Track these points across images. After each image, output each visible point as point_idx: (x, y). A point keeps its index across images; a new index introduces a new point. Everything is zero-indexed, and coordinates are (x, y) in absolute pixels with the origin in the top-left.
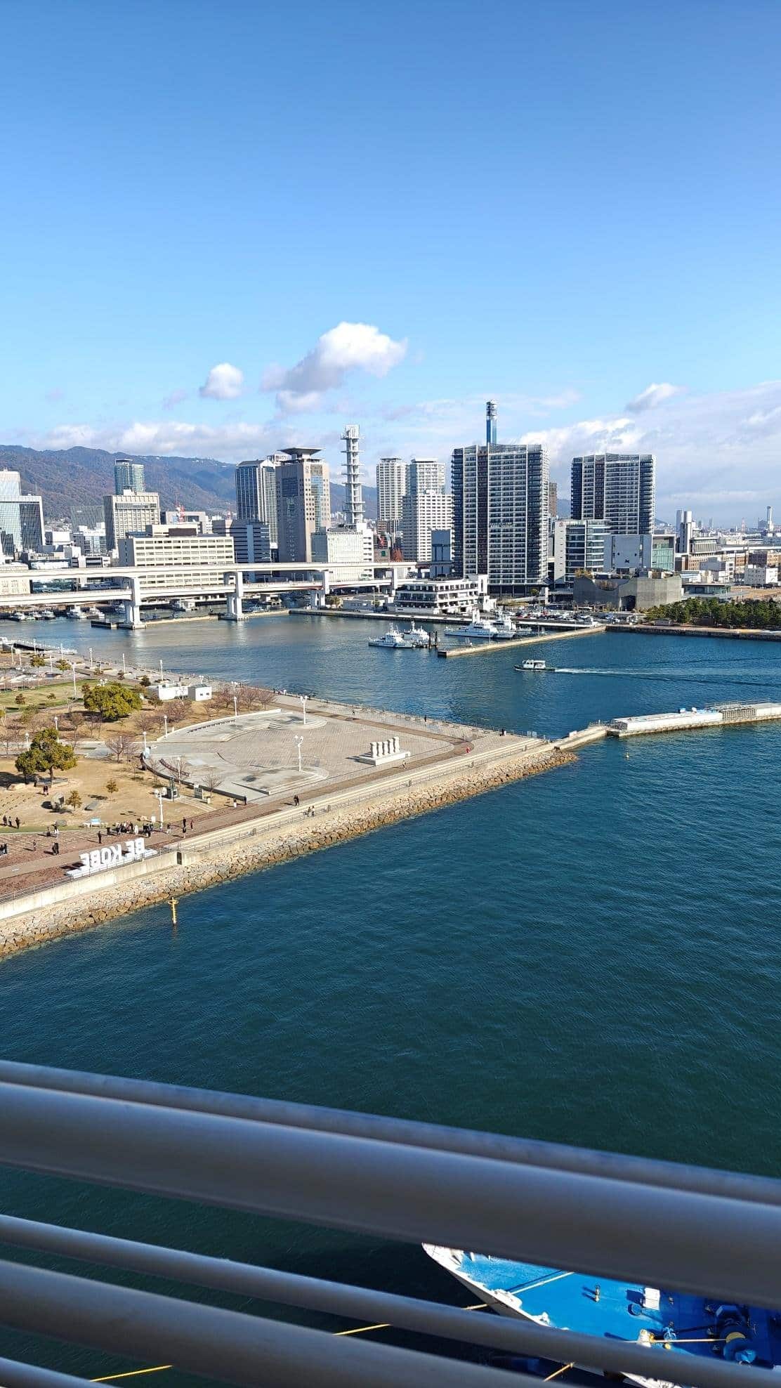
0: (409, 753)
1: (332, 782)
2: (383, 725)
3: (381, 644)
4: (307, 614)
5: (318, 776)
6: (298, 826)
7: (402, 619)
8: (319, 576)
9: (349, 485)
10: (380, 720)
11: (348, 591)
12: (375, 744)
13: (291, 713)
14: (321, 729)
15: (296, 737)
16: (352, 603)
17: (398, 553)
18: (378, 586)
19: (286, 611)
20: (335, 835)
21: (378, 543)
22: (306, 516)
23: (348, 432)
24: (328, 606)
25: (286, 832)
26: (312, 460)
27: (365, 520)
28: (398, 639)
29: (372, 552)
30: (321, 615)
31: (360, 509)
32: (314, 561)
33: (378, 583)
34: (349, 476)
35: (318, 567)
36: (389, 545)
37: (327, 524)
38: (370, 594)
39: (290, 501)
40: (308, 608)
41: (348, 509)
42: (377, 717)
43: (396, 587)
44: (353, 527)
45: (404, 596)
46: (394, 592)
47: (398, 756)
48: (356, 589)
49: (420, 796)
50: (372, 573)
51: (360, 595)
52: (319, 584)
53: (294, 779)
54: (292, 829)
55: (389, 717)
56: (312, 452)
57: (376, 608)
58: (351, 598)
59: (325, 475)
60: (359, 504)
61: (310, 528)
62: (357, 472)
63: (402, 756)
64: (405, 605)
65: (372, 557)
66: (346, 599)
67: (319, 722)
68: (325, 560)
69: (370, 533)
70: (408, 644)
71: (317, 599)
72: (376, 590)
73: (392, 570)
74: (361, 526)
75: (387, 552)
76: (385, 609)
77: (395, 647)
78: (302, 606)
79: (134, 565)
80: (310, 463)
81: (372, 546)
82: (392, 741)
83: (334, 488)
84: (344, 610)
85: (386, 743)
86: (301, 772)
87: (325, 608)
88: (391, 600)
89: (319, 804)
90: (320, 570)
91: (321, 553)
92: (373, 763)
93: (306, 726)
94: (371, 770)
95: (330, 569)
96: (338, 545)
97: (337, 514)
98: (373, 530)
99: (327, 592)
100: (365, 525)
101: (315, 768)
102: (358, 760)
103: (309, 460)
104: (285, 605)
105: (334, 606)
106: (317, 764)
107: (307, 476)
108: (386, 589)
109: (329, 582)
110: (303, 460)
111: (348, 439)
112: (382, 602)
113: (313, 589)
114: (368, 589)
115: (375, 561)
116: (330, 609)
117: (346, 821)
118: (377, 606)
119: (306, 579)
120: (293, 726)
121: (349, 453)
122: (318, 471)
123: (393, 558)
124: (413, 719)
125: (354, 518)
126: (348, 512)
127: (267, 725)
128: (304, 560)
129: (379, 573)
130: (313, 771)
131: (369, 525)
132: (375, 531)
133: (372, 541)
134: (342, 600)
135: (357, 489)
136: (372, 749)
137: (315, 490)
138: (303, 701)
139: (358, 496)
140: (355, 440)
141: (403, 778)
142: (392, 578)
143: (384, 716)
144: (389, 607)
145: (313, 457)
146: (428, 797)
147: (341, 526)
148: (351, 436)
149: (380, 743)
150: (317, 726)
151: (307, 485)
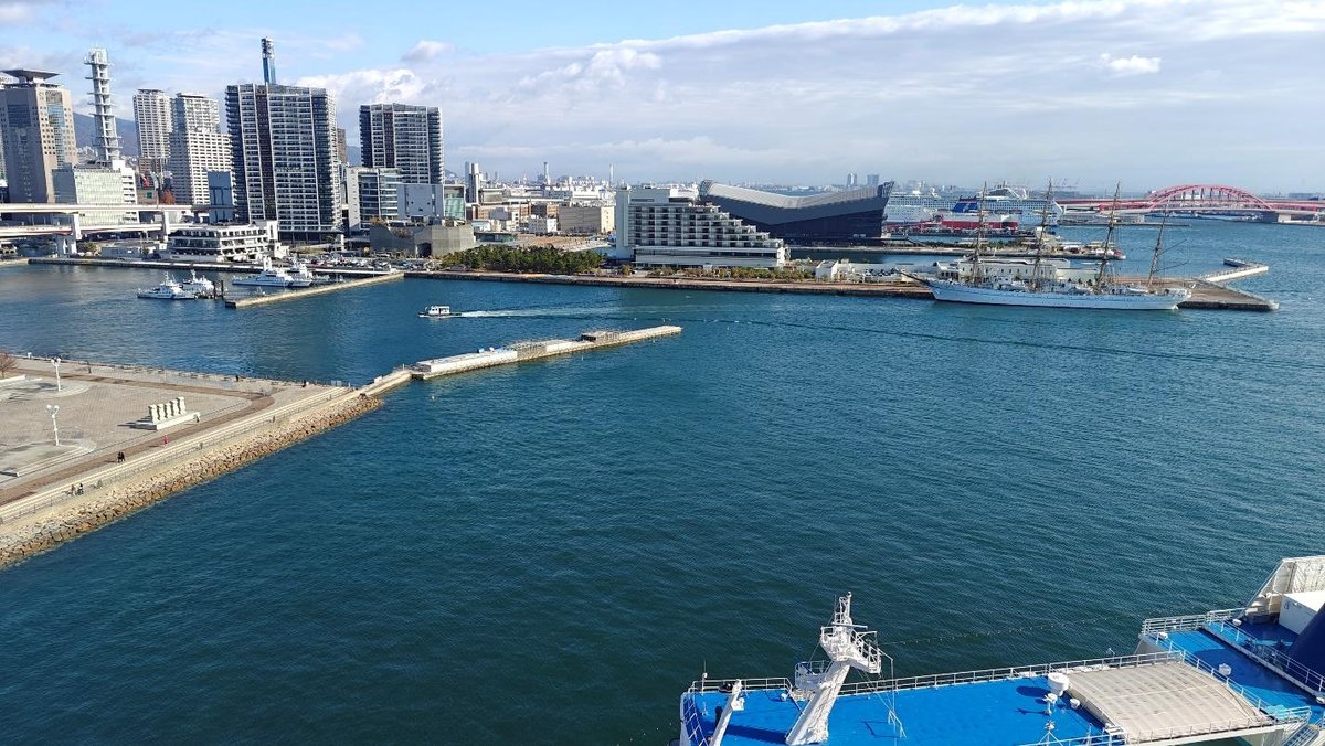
0: (198, 414)
1: (102, 453)
2: (165, 385)
3: (156, 295)
4: (53, 263)
5: (83, 449)
6: (60, 508)
7: (179, 268)
8: (66, 219)
9: (98, 116)
10: (159, 381)
11: (107, 236)
12: (154, 407)
13: (39, 379)
14: (82, 395)
15: (49, 407)
16: (113, 250)
17: (168, 194)
18: (145, 231)
19: (25, 261)
20: (110, 513)
21: (143, 184)
22: (44, 150)
23: (93, 57)
24: (82, 254)
25: (44, 517)
26: (47, 86)
27: (123, 157)
28: (177, 290)
29: (135, 192)
30: (73, 264)
31: (115, 144)
32: (58, 201)
33: (145, 228)
34: (98, 106)
35: (65, 209)
36: (156, 186)
37: (73, 159)
38: (136, 241)
39: (21, 132)
40: (54, 256)
41: (99, 142)
42: (155, 377)
43: (168, 232)
44: (108, 165)
45: (179, 242)
46: (166, 238)
47: (185, 417)
48: (117, 234)
49: (215, 458)
50: (137, 216)
51: (122, 242)
52: (67, 228)
53: (49, 455)
54: (51, 513)
55: (170, 376)
56: (46, 76)
57: (145, 256)
58: (111, 245)
59: (67, 102)
60: (114, 139)
61: (50, 163)
62: (108, 102)
63: (190, 417)
64: (181, 252)
65: (135, 198)
66: (104, 245)
67: (79, 388)
68: (74, 201)
69: (130, 172)
70: (189, 295)
71: (65, 246)
72: (144, 235)
73: (162, 213)
74: (118, 164)
75: (155, 194)
76: (156, 256)
77: (173, 298)
78: (49, 253)
80: (45, 89)
81: (134, 186)
82: (175, 402)
83: (78, 118)
84: (102, 258)
85: (168, 405)
86: (59, 446)
87: (78, 256)
88: (163, 247)
89: (88, 479)
90: (68, 212)
91: (67, 191)
92: (154, 428)
93: (61, 393)
94: (152, 436)
95: (81, 212)
96: (86, 182)
97: (86, 149)
98: (134, 169)
99: (79, 237)
100: (123, 162)
101: (79, 440)
102: (133, 426)
103: (42, 85)
104: (22, 254)
105: (89, 253)
106: (80, 436)
107: (42, 103)
108: (159, 234)
109: (79, 227)
110: (35, 85)
111: (94, 65)
112: (151, 250)
113: (60, 234)
114: (133, 235)
115: (140, 203)
116: (84, 257)
117: (124, 496)
118: (146, 252)
119: (49, 223)
120: (42, 395)
121: (96, 81)
122: (58, 98)
123: (163, 201)
124: (200, 376)
125: (108, 154)
126: (101, 148)
127: (6, 395)
128: (44, 200)
129: (145, 217)
130: (74, 443)
131: (128, 163)
132: (138, 171)
133: (133, 180)
134: (99, 247)
135: (110, 121)
136: (151, 413)
137: (53, 120)
138: (56, 365)
139: (111, 130)
140: (102, 67)
141: (195, 441)
142: (163, 222)
143: (164, 376)
144: (161, 255)
145: (48, 81)
146: (225, 458)
147: (93, 162)
148: (97, 61)
149: (161, 406)
150: (78, 392)
151: (43, 114)
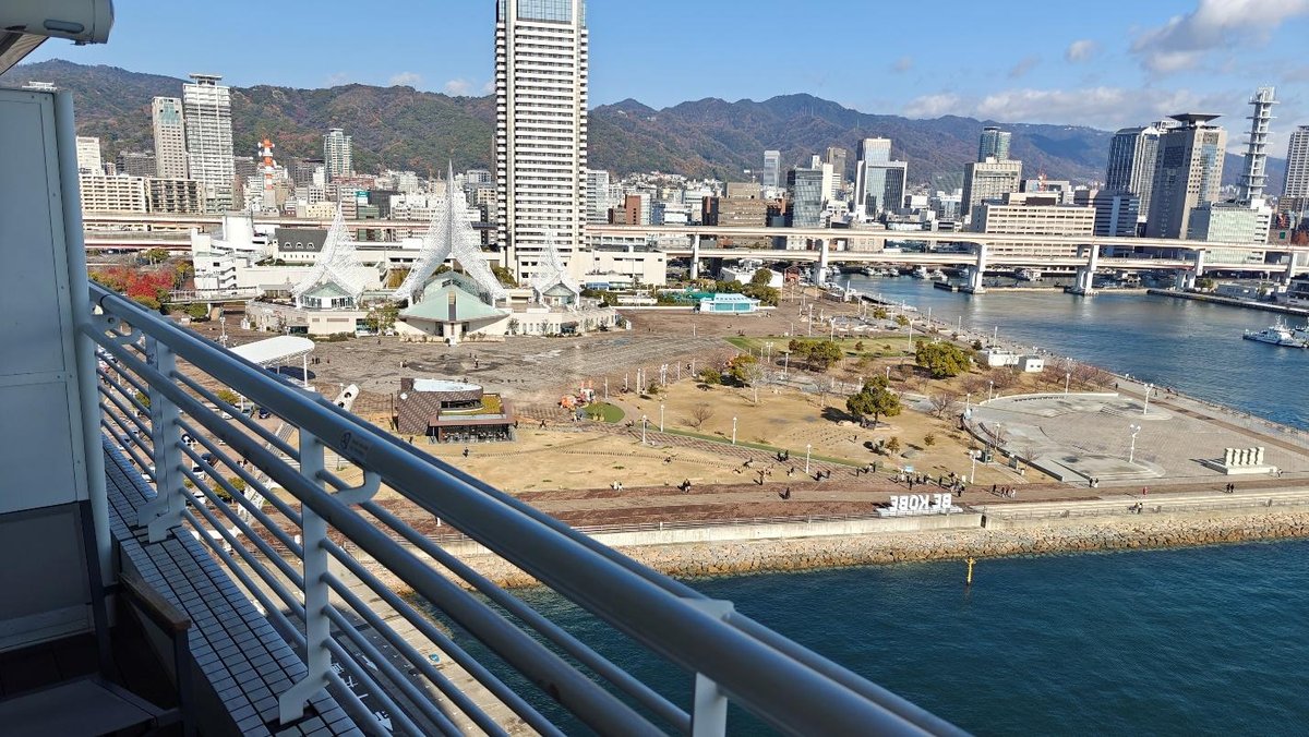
0: (1275, 469)
1: (1168, 482)
2: (1247, 431)
3: (1261, 339)
4: (1169, 295)
5: (1151, 473)
6: (1118, 519)
7: (1295, 313)
8: (1192, 255)
9: (1250, 156)
10: (1241, 425)
11: (1227, 274)
12: (1230, 450)
13: (1130, 400)
14: (1164, 423)
15: (1132, 426)
16: (1229, 288)
17: (1303, 235)
18: (1268, 272)
19: (1145, 290)
20: (1161, 539)
21: (1277, 223)
22: (1189, 189)
23: (1259, 97)
24: (1198, 289)
25: (1103, 523)
26: (1207, 128)
27: (1265, 196)
28: (1285, 335)
29: (1267, 232)
30: (1188, 298)
31: (1259, 183)
32: (1189, 237)
33: (1269, 268)
34: (1252, 145)
35: (1194, 245)
36: (1292, 226)
37: (1213, 197)
38: (1256, 280)
39: (1171, 172)
40: (1171, 289)
41: (1244, 182)
42: (1239, 420)
43: (1292, 275)
44: (1247, 203)
45: (1300, 286)
46: (1288, 281)
47: (1259, 469)
48: (1238, 273)
49: (1281, 520)
50: (1263, 257)
51: (1242, 281)
52: (1191, 264)
53: (1121, 469)
54: (1110, 521)
55: (1255, 423)
56: (1207, 118)
57: (1261, 297)
58: (1229, 283)
59: (1222, 143)
60: (1260, 177)
61: (1191, 201)
62: (1264, 141)
63: (1267, 470)
64: (1301, 297)
65: (1266, 239)
66: (1222, 283)
67: (1163, 415)
68: (1204, 238)
69: (1269, 211)
70: (1298, 342)
71: (1184, 280)
72: (1265, 276)
73: (1291, 255)
74: (1258, 203)
75: (1288, 233)
76: (1273, 298)
77: (1278, 344)
78: (1164, 287)
79: (984, 232)
80: (1205, 130)
81: (1268, 226)
82: (1254, 450)
83: (1229, 158)
84: (1217, 295)
85: (1246, 451)
86: (1131, 464)
87: (1194, 291)
88: (1283, 289)
89: (1148, 502)
90: (1195, 248)
91: (1200, 226)
92: (1225, 471)
93: (1146, 416)
94: (1218, 478)
95: (1207, 249)
96: (1223, 222)
97: (1228, 188)
98: (1273, 207)
99: (1200, 273)
100: (1264, 201)
101: (1150, 463)
102: (1205, 464)
103: (1203, 127)
104: (1144, 284)
105: (1205, 290)
106: (1152, 459)
107: (1198, 144)
108: (1281, 276)
109: (1202, 263)
110: (1196, 127)
111: (1258, 105)
112: (1269, 291)
113: (1182, 269)
114: (1254, 275)
115: (1270, 243)
116: (1199, 292)
117: (1178, 527)
118: (1263, 293)
119: (1175, 258)
120: (1130, 414)
121: (1256, 120)
122: (1214, 139)
123: (1295, 240)
124: (1287, 430)
125: (1249, 192)
126: (1244, 187)
127: (1099, 407)
128: (1176, 236)
129: (1271, 257)
130: (1147, 465)
131: (1268, 202)
132: (1276, 210)
133: (1269, 220)
134: (1216, 284)
135: (1260, 161)
136: (1225, 455)
137: (1205, 160)
138: (1148, 389)
139: (1259, 168)
140: (1266, 105)
141: (1265, 496)
142: (1289, 264)
143: (1248, 421)
144: (1279, 298)
145: (1209, 123)
146: (1292, 524)
147: (1231, 201)
148: (1263, 100)
149: (1238, 451)
150: (1160, 418)
151: (1196, 155)
